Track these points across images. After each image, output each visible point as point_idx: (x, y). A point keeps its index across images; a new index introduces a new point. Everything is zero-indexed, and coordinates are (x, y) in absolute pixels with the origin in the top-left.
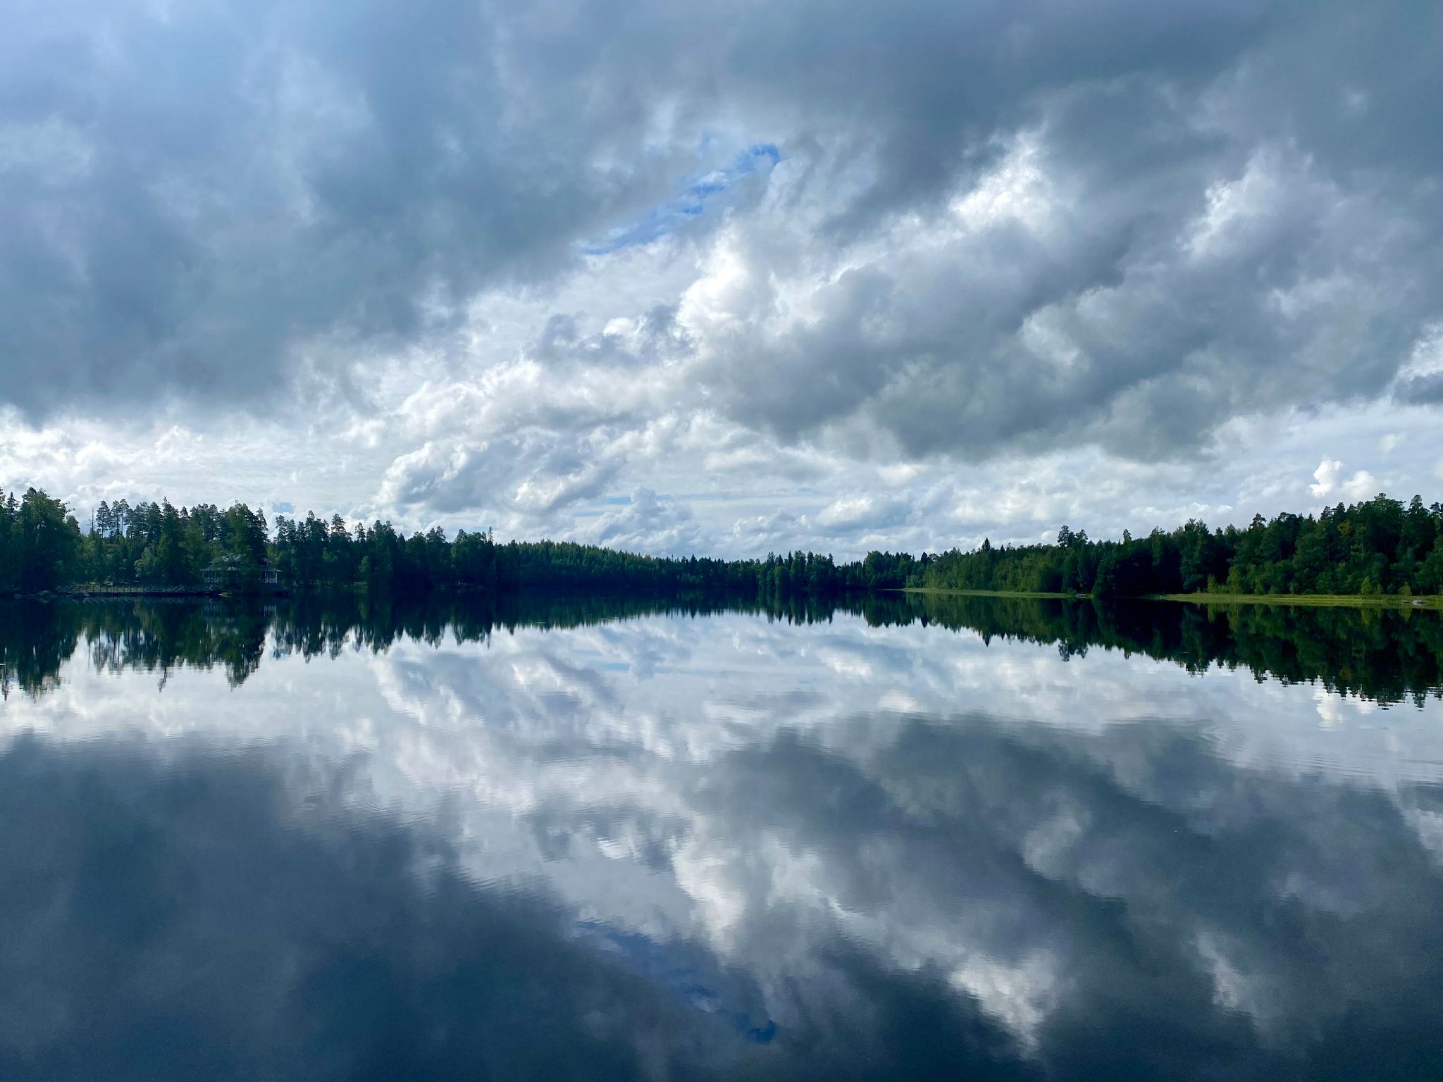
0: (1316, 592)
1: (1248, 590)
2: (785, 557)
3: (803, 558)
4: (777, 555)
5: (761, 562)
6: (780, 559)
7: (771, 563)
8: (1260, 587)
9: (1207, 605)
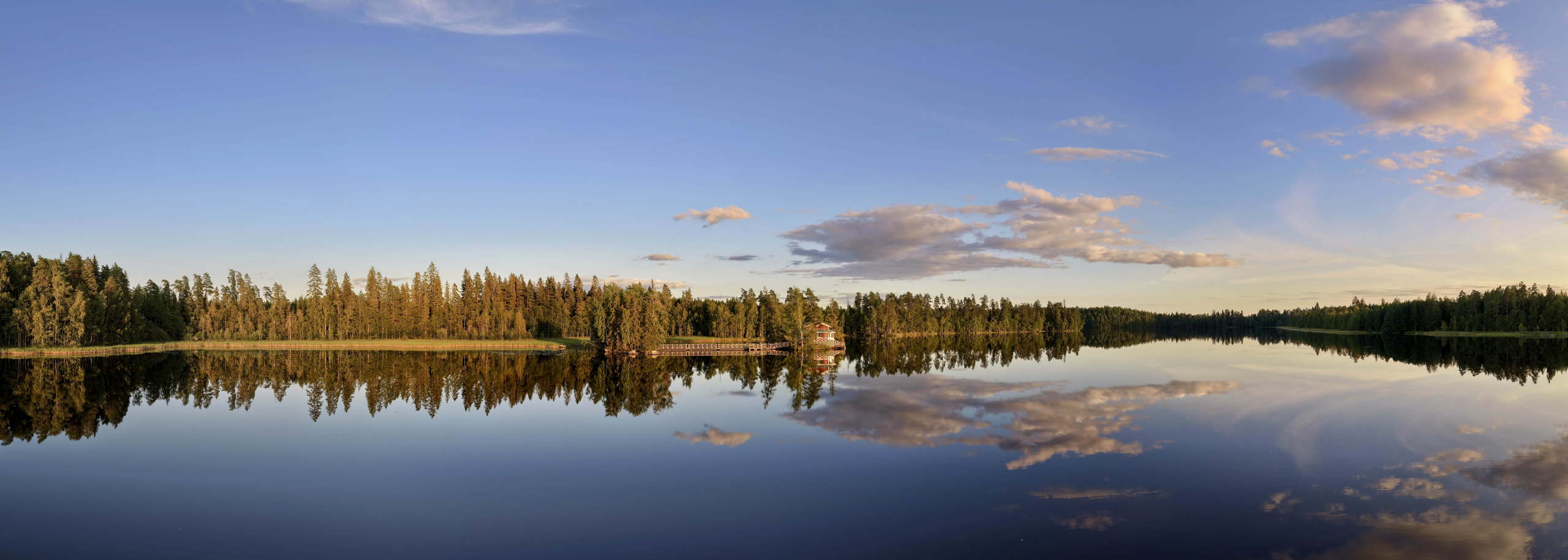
0: (1494, 330)
1: (1461, 329)
8: (1467, 328)
9: (1442, 337)
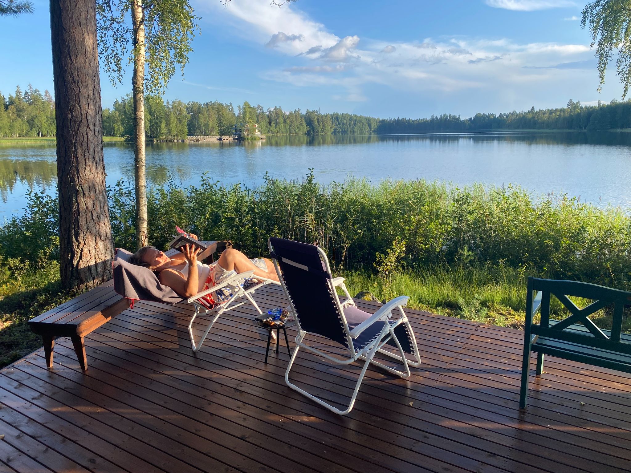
2: (439, 117)
3: (446, 118)
4: (435, 116)
5: (428, 119)
6: (437, 118)
7: (432, 120)
